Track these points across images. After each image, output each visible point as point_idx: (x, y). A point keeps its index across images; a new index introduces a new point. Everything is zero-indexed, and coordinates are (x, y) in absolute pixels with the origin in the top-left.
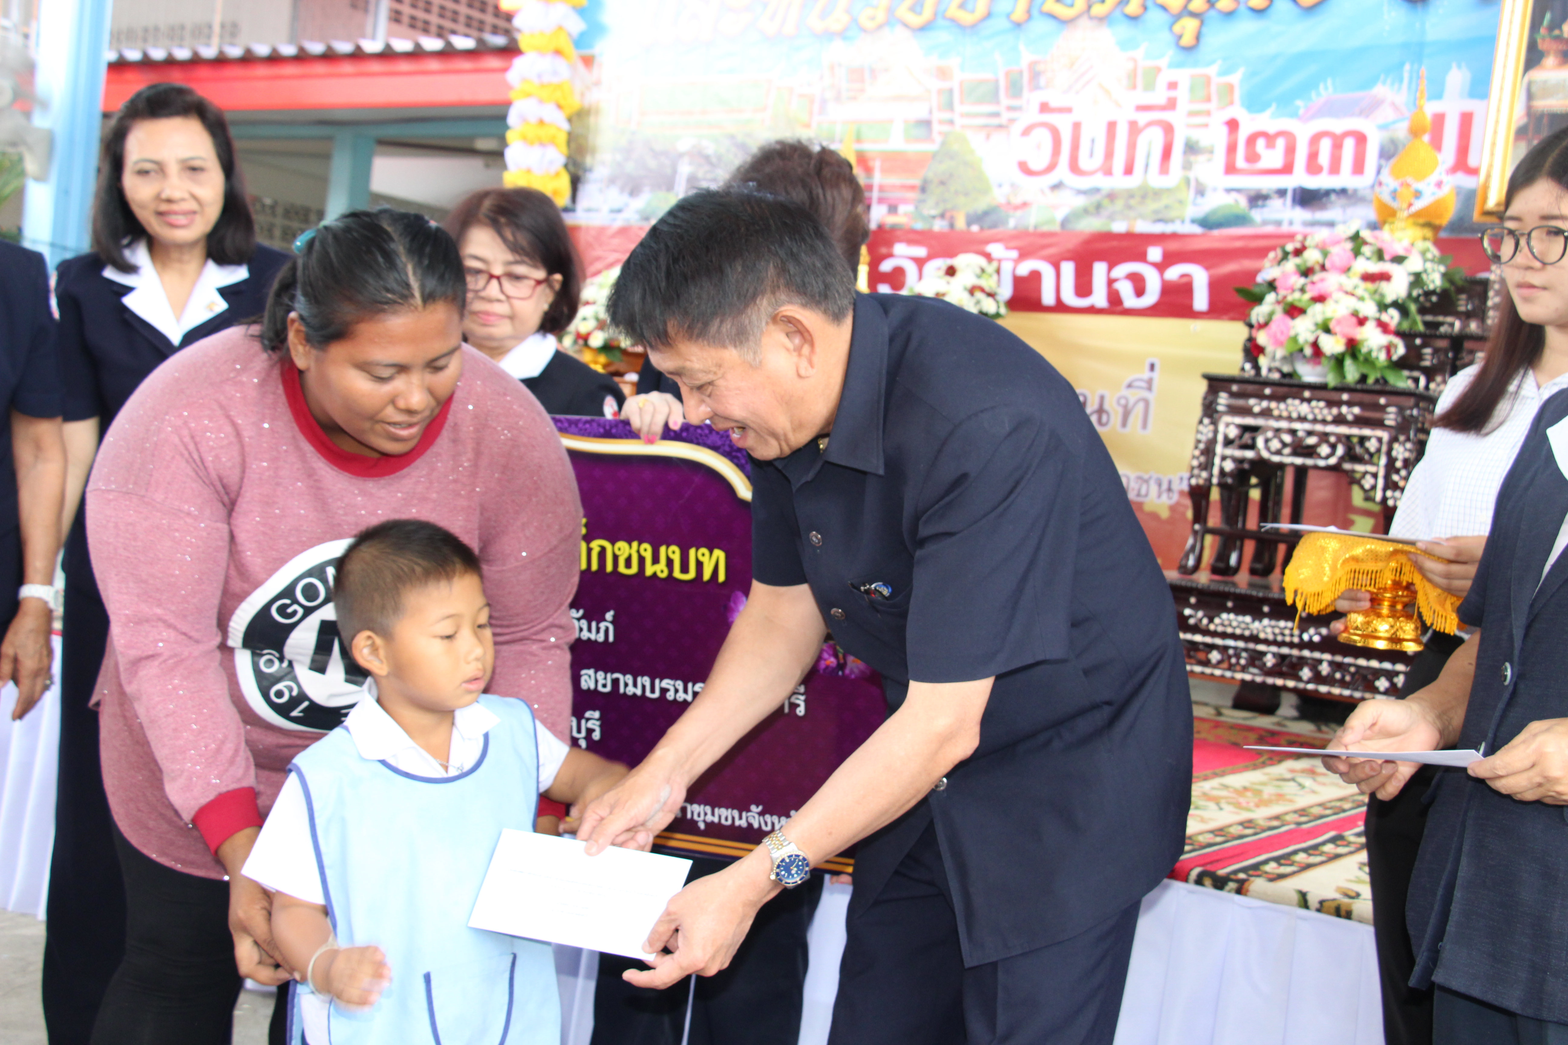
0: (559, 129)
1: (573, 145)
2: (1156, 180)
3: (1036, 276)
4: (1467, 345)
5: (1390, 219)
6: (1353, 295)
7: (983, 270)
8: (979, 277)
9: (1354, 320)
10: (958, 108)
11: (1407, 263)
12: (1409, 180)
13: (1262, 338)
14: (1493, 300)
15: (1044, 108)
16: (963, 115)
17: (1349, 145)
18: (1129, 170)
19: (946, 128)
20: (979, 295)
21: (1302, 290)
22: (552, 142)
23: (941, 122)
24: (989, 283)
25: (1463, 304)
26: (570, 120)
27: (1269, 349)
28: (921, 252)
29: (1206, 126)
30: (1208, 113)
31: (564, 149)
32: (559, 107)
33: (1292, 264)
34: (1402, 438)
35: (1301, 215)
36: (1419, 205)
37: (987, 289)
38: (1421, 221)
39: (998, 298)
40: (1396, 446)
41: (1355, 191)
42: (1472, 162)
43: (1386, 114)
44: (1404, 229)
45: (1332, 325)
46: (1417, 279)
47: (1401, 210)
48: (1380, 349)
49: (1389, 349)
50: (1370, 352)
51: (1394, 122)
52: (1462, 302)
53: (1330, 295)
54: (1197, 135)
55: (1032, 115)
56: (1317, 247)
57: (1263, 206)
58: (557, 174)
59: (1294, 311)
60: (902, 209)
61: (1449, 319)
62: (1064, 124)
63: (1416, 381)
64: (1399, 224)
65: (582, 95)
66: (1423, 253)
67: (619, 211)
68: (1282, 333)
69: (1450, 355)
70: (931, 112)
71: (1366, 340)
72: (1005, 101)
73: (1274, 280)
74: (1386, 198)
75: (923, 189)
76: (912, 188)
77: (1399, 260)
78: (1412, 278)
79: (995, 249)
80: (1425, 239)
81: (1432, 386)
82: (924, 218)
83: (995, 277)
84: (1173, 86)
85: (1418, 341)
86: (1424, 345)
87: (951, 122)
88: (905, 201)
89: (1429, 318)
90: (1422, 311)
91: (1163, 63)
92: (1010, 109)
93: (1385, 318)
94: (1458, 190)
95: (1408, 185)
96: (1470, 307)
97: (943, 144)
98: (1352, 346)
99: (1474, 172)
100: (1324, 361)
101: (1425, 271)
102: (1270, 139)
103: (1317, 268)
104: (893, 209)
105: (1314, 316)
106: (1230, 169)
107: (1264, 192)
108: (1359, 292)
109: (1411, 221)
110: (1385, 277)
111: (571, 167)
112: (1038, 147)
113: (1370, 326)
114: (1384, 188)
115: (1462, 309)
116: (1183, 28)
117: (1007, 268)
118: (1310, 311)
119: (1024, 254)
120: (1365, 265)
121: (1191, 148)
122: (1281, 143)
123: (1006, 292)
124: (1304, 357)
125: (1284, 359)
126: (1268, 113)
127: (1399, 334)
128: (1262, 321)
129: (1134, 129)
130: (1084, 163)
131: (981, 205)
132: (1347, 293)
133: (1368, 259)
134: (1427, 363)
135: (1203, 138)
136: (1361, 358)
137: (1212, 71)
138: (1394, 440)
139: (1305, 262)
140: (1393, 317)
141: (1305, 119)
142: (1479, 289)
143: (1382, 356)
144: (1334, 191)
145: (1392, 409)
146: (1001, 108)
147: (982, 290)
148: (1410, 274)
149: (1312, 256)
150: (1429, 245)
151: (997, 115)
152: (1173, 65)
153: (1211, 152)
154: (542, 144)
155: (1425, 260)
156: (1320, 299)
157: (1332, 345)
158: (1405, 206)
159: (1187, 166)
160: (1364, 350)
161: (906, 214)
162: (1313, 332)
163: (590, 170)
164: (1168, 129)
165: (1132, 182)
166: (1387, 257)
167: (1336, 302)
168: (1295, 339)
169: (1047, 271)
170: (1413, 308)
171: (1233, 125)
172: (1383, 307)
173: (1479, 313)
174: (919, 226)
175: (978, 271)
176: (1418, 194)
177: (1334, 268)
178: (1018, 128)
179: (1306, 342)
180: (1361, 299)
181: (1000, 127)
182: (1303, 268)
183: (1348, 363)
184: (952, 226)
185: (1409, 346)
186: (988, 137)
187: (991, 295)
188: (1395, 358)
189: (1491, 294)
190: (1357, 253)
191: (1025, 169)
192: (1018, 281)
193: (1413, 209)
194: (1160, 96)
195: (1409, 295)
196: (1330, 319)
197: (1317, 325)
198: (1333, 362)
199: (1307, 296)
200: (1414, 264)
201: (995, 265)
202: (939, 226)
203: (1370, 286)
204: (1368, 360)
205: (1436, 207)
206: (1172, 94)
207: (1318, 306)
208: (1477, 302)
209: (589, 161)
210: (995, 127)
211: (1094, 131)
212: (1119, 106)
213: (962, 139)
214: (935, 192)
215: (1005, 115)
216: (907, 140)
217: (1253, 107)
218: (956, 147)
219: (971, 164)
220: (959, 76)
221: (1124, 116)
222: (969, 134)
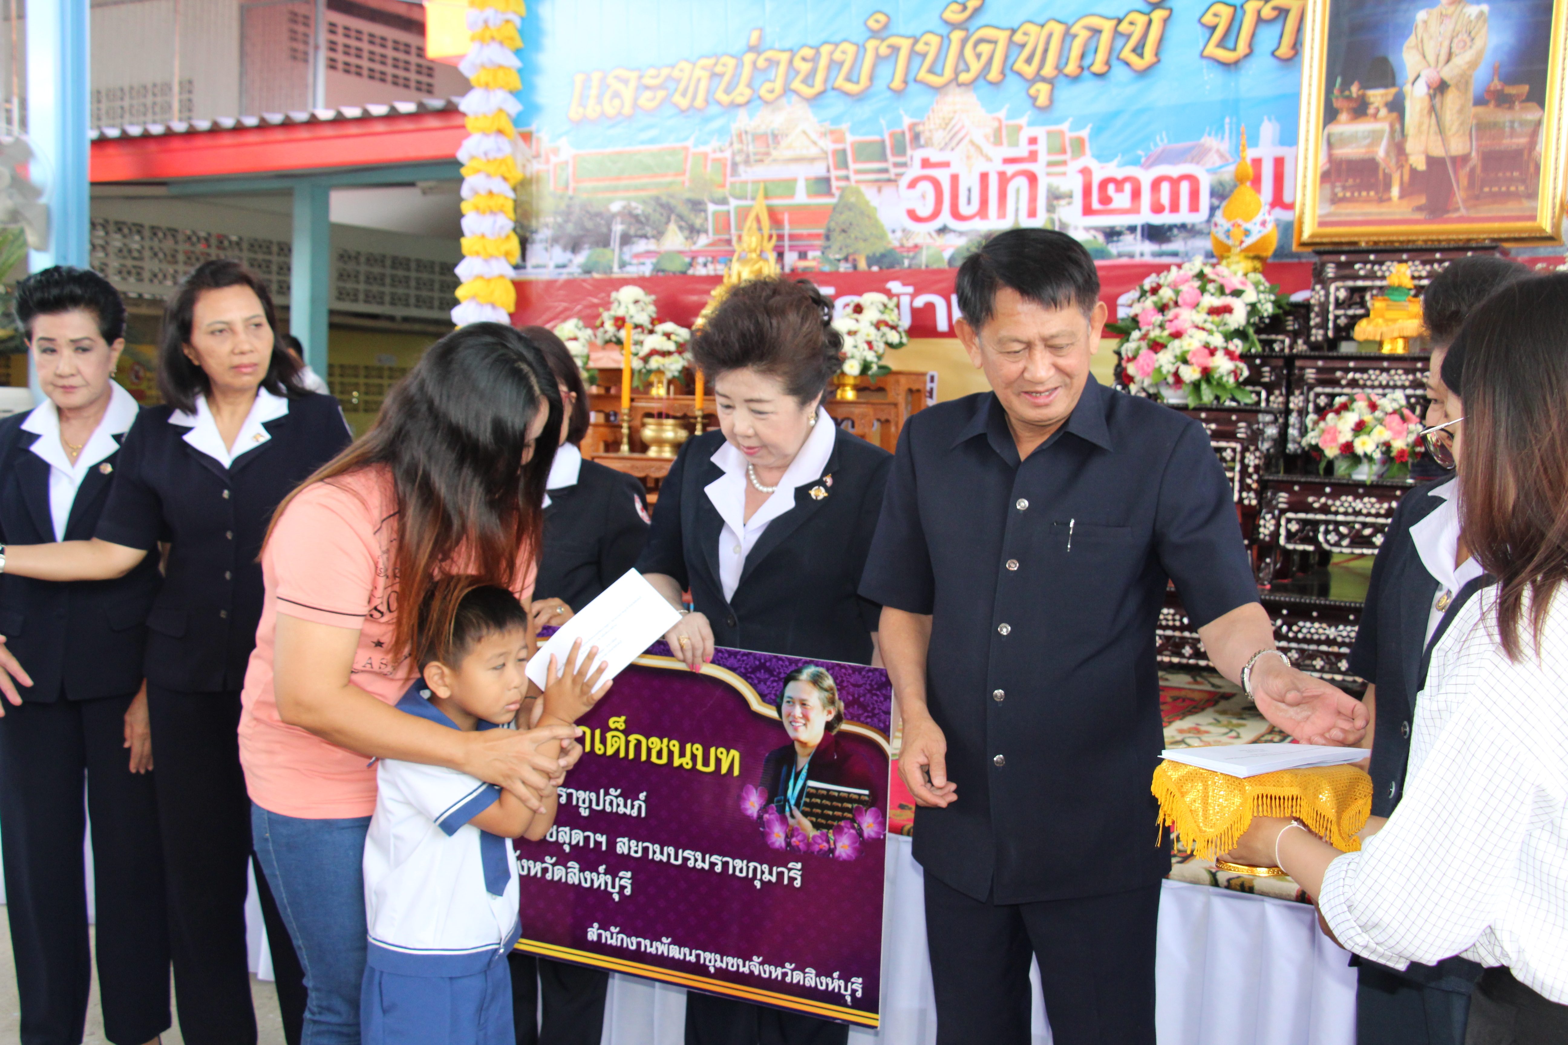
0: (506, 198)
1: (519, 211)
3: (930, 308)
4: (1298, 363)
5: (1226, 254)
6: (1203, 329)
7: (885, 306)
8: (882, 313)
9: (1206, 351)
10: (852, 166)
11: (1244, 296)
12: (1240, 222)
13: (1131, 369)
14: (1314, 320)
15: (926, 163)
16: (857, 172)
17: (1185, 187)
18: (1001, 213)
19: (842, 184)
20: (884, 329)
21: (1162, 327)
22: (502, 211)
23: (838, 179)
24: (891, 318)
25: (1291, 325)
26: (515, 189)
27: (1138, 378)
29: (1064, 174)
30: (1064, 163)
31: (512, 215)
32: (505, 179)
33: (1150, 302)
34: (1252, 448)
35: (1149, 247)
36: (1248, 242)
37: (890, 323)
38: (1251, 254)
39: (900, 329)
40: (1247, 455)
41: (1193, 226)
42: (1287, 198)
43: (1213, 160)
44: (1238, 263)
45: (1189, 357)
46: (1253, 309)
47: (1234, 246)
48: (1229, 373)
49: (1235, 373)
50: (1221, 377)
51: (1221, 167)
52: (1290, 323)
53: (1186, 331)
54: (1056, 182)
55: (915, 170)
56: (1169, 286)
57: (1118, 241)
58: (508, 237)
59: (1156, 346)
60: (811, 254)
61: (1280, 337)
62: (943, 176)
63: (1258, 394)
64: (1234, 258)
65: (524, 166)
66: (1256, 285)
67: (564, 266)
68: (1148, 365)
69: (1285, 372)
70: (828, 171)
71: (1218, 368)
72: (891, 159)
73: (1136, 315)
74: (1221, 236)
75: (828, 238)
76: (818, 236)
77: (1237, 293)
78: (1249, 308)
79: (894, 286)
80: (1255, 270)
81: (1272, 398)
82: (830, 262)
83: (896, 311)
84: (1033, 141)
85: (1258, 361)
86: (1263, 364)
87: (847, 178)
88: (813, 248)
89: (1263, 337)
90: (1258, 331)
91: (1023, 121)
92: (896, 165)
93: (1231, 347)
94: (1278, 223)
95: (1239, 226)
96: (1296, 327)
97: (841, 197)
98: (1206, 373)
99: (1290, 207)
100: (1184, 386)
101: (1259, 301)
102: (1119, 184)
103: (1171, 304)
104: (802, 254)
105: (1173, 350)
106: (1087, 209)
107: (1118, 229)
108: (1208, 326)
109: (1243, 254)
110: (1227, 309)
111: (519, 230)
112: (923, 197)
113: (1220, 354)
114: (1219, 228)
115: (1290, 328)
116: (1038, 91)
117: (905, 301)
118: (1170, 346)
119: (918, 289)
120: (1210, 300)
121: (1054, 194)
122: (1128, 187)
123: (906, 322)
124: (1167, 384)
125: (1151, 385)
126: (1115, 162)
127: (1243, 357)
128: (1130, 355)
129: (1004, 180)
130: (963, 209)
131: (877, 247)
132: (1197, 327)
133: (1212, 295)
134: (1266, 380)
135: (1063, 186)
136: (1214, 383)
137: (1065, 126)
138: (1245, 450)
139: (1161, 299)
140: (1237, 346)
141: (1147, 166)
142: (1303, 311)
143: (1232, 380)
144: (1175, 226)
145: (1242, 424)
146: (889, 165)
147: (887, 324)
148: (1247, 305)
149: (1166, 294)
150: (1259, 277)
151: (886, 171)
152: (1032, 123)
153: (1070, 196)
154: (492, 213)
155: (1259, 292)
156: (1177, 335)
157: (1190, 374)
158: (1237, 243)
159: (1051, 209)
160: (1216, 376)
161: (814, 259)
162: (1173, 364)
163: (536, 232)
164: (1032, 178)
165: (1005, 223)
166: (1227, 291)
167: (1191, 337)
168: (1159, 370)
169: (939, 303)
170: (1251, 331)
171: (1087, 173)
172: (1229, 336)
173: (1304, 331)
174: (826, 267)
175: (881, 307)
176: (1247, 233)
177: (1186, 304)
178: (904, 182)
179: (1168, 372)
180: (1210, 332)
181: (889, 181)
182: (1160, 304)
183: (1204, 386)
184: (855, 267)
185: (1251, 367)
186: (879, 190)
187: (894, 328)
188: (1241, 379)
189: (1312, 315)
190: (1203, 290)
191: (913, 215)
192: (915, 312)
193: (1244, 245)
194: (1023, 150)
195: (1248, 322)
196: (1187, 352)
197: (1176, 357)
198: (1191, 387)
199: (1166, 333)
200: (1251, 296)
201: (895, 300)
202: (843, 267)
203: (1216, 319)
204: (1220, 385)
205: (1262, 242)
206: (1033, 148)
207: (1177, 342)
208: (1301, 321)
209: (534, 224)
210: (887, 181)
211: (969, 181)
212: (989, 159)
213: (858, 192)
214: (838, 239)
215: (893, 171)
216: (809, 196)
217: (1102, 157)
218: (852, 199)
219: (867, 214)
220: (850, 138)
221: (994, 168)
222: (863, 188)
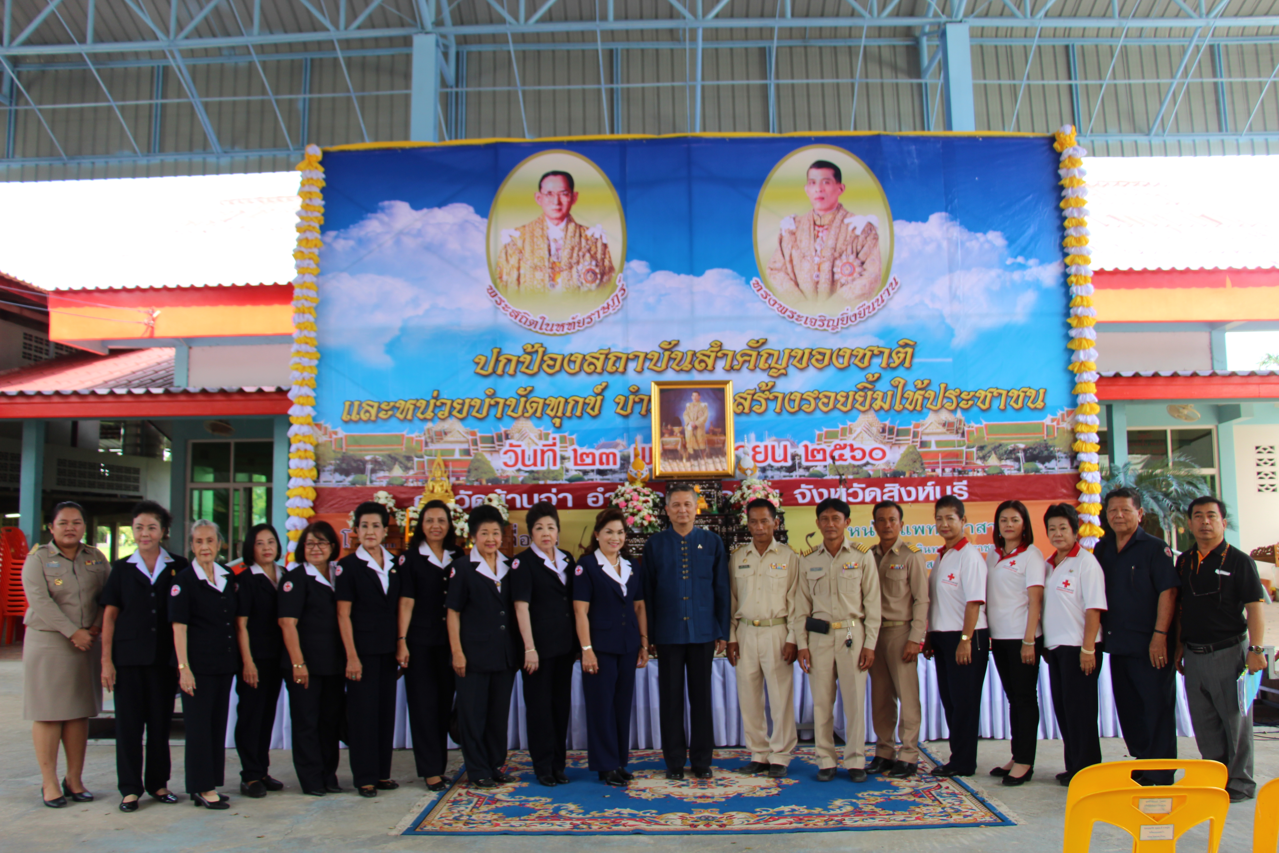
0: (311, 452)
1: (317, 458)
2: (552, 468)
3: (514, 499)
10: (479, 445)
15: (511, 445)
16: (482, 448)
17: (611, 457)
18: (543, 464)
19: (475, 452)
23: (473, 450)
26: (315, 448)
28: (470, 493)
29: (567, 451)
30: (567, 447)
31: (314, 459)
32: (310, 444)
35: (599, 477)
41: (615, 470)
43: (621, 448)
51: (624, 451)
54: (564, 454)
55: (507, 447)
57: (587, 475)
58: (312, 469)
60: (462, 478)
62: (518, 450)
65: (319, 438)
67: (341, 482)
70: (469, 447)
74: (633, 475)
75: (469, 472)
76: (465, 471)
79: (498, 491)
82: (470, 481)
84: (554, 439)
87: (477, 450)
91: (550, 431)
92: (499, 446)
95: (639, 472)
97: (475, 457)
102: (587, 455)
104: (458, 479)
106: (576, 464)
107: (588, 471)
111: (317, 466)
112: (510, 458)
116: (555, 422)
119: (509, 493)
121: (563, 458)
122: (591, 456)
126: (586, 447)
129: (543, 452)
130: (527, 462)
131: (490, 476)
135: (566, 454)
137: (567, 434)
141: (598, 449)
144: (608, 470)
146: (495, 446)
151: (494, 448)
152: (554, 432)
153: (569, 459)
159: (562, 463)
163: (325, 467)
164: (554, 452)
165: (544, 468)
169: (517, 497)
171: (575, 451)
174: (468, 484)
176: (642, 474)
178: (502, 452)
181: (495, 451)
184: (481, 483)
186: (491, 455)
191: (506, 465)
194: (550, 442)
202: (476, 484)
206: (554, 441)
209: (324, 464)
210: (494, 451)
211: (529, 453)
212: (537, 444)
213: (481, 455)
214: (474, 473)
215: (497, 448)
216: (461, 455)
217: (581, 445)
218: (480, 457)
219: (486, 463)
220: (479, 435)
221: (539, 448)
222: (484, 454)
